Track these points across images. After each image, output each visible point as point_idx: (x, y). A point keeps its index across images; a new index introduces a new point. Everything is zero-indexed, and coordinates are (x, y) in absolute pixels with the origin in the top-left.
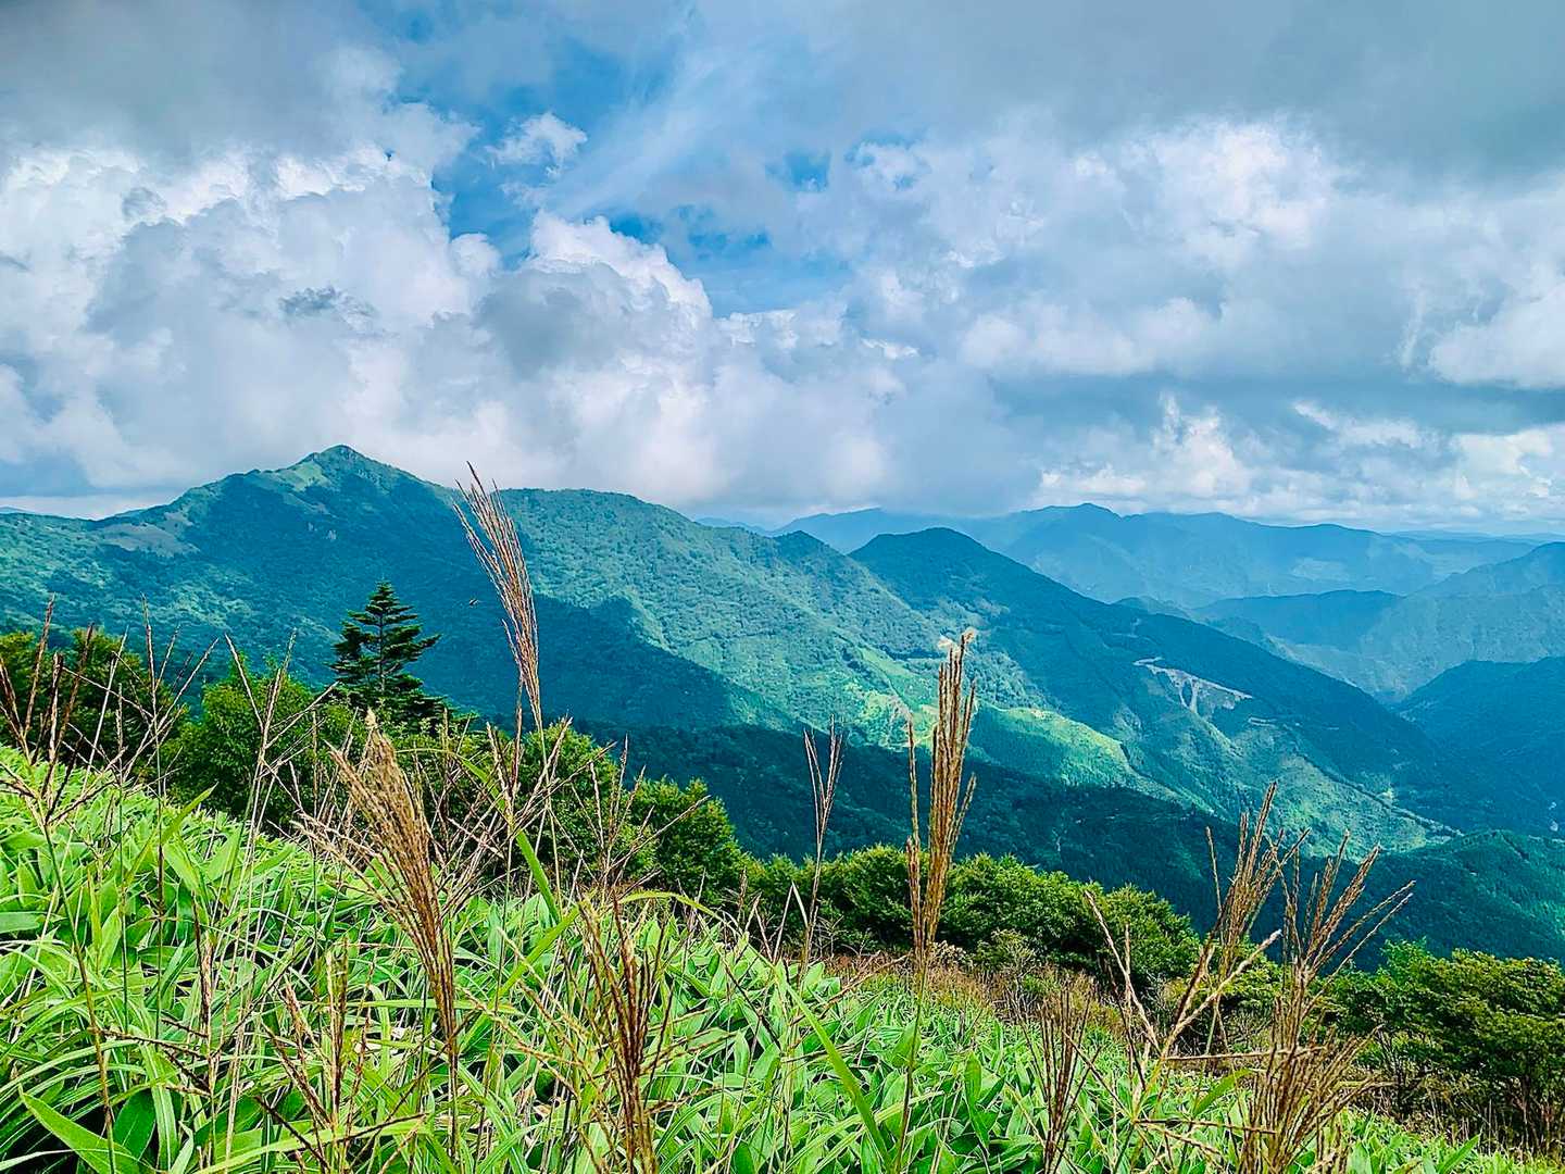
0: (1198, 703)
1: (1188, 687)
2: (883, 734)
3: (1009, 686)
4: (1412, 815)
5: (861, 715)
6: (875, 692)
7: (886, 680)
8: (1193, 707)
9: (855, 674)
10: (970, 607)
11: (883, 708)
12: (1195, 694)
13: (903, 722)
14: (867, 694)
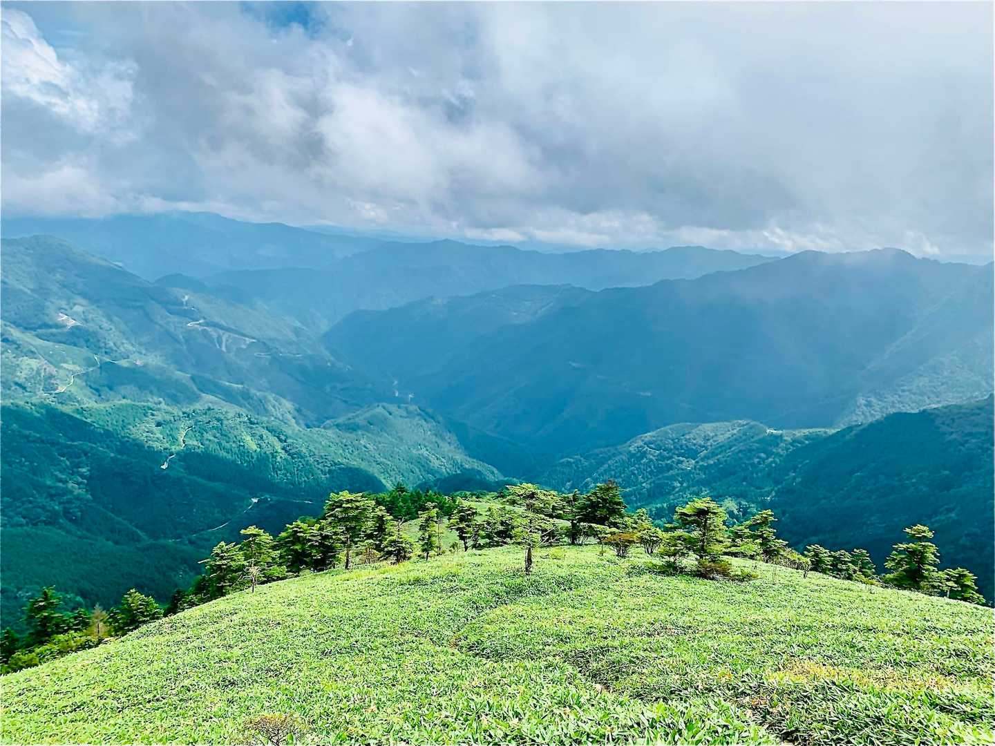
0: (226, 346)
1: (219, 337)
2: (38, 386)
3: (112, 344)
4: (339, 397)
5: (19, 374)
6: (25, 358)
7: (33, 349)
8: (224, 349)
9: (8, 346)
10: (75, 291)
11: (35, 369)
12: (224, 340)
13: (51, 377)
14: (20, 359)
